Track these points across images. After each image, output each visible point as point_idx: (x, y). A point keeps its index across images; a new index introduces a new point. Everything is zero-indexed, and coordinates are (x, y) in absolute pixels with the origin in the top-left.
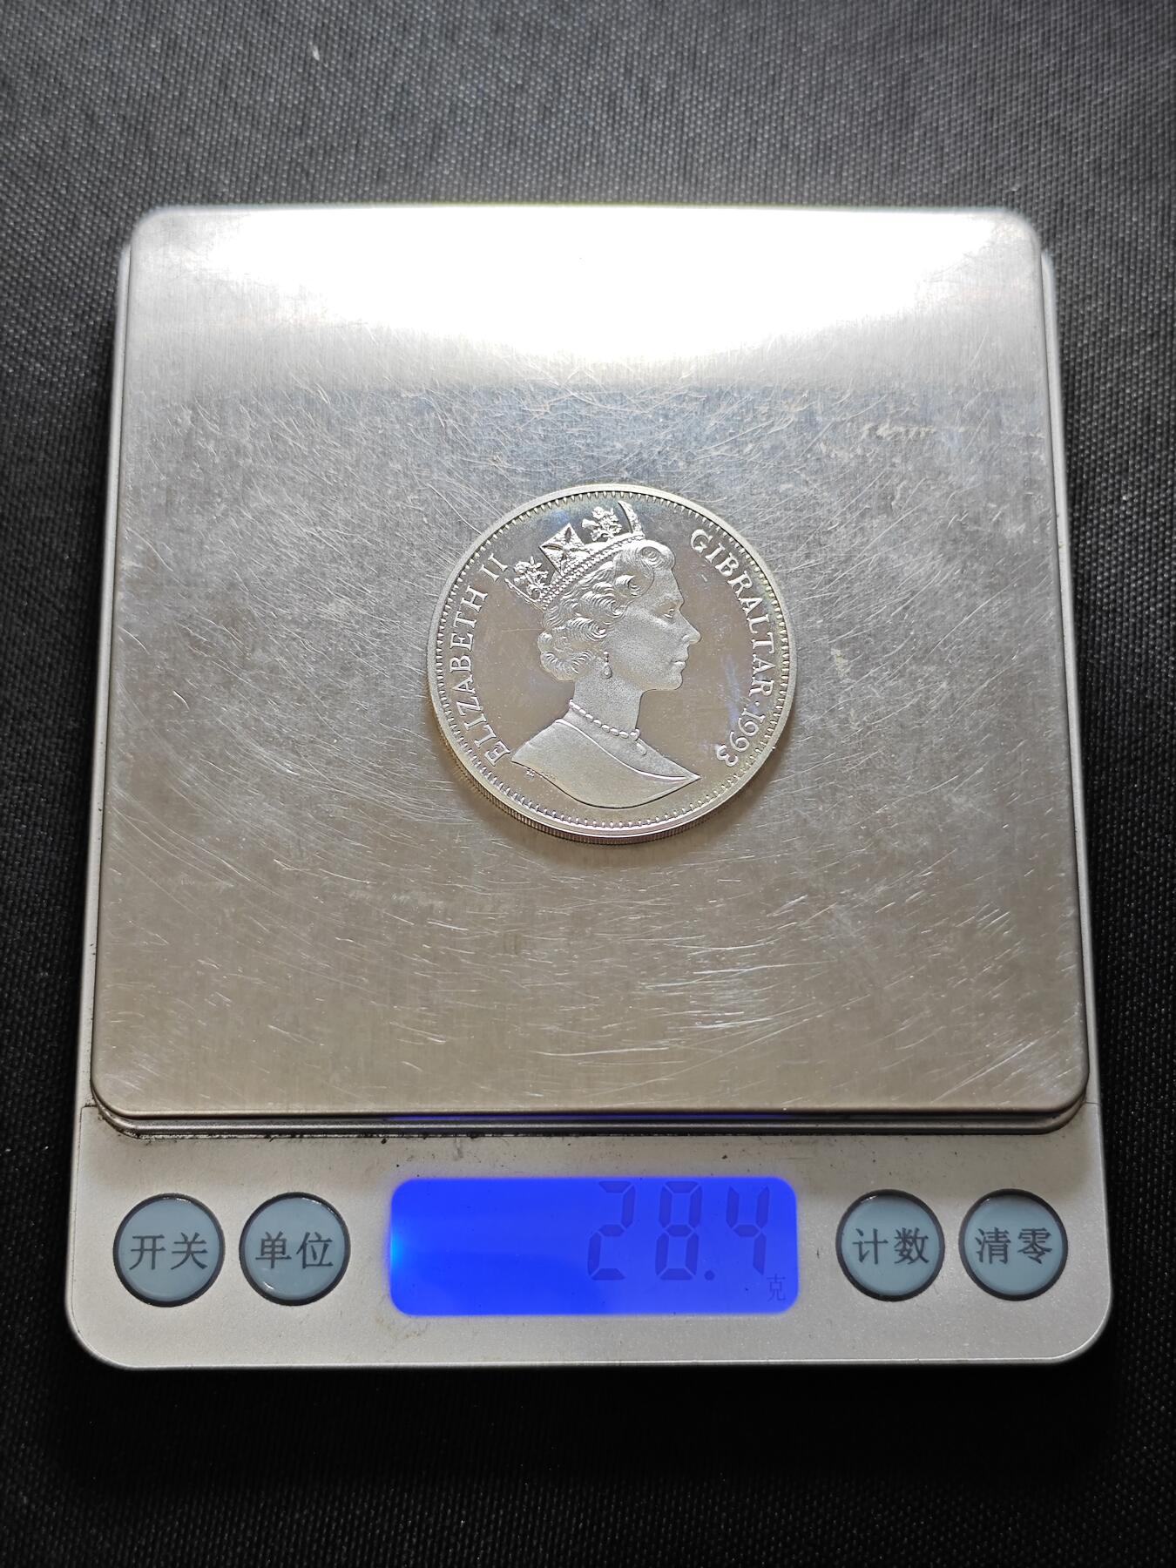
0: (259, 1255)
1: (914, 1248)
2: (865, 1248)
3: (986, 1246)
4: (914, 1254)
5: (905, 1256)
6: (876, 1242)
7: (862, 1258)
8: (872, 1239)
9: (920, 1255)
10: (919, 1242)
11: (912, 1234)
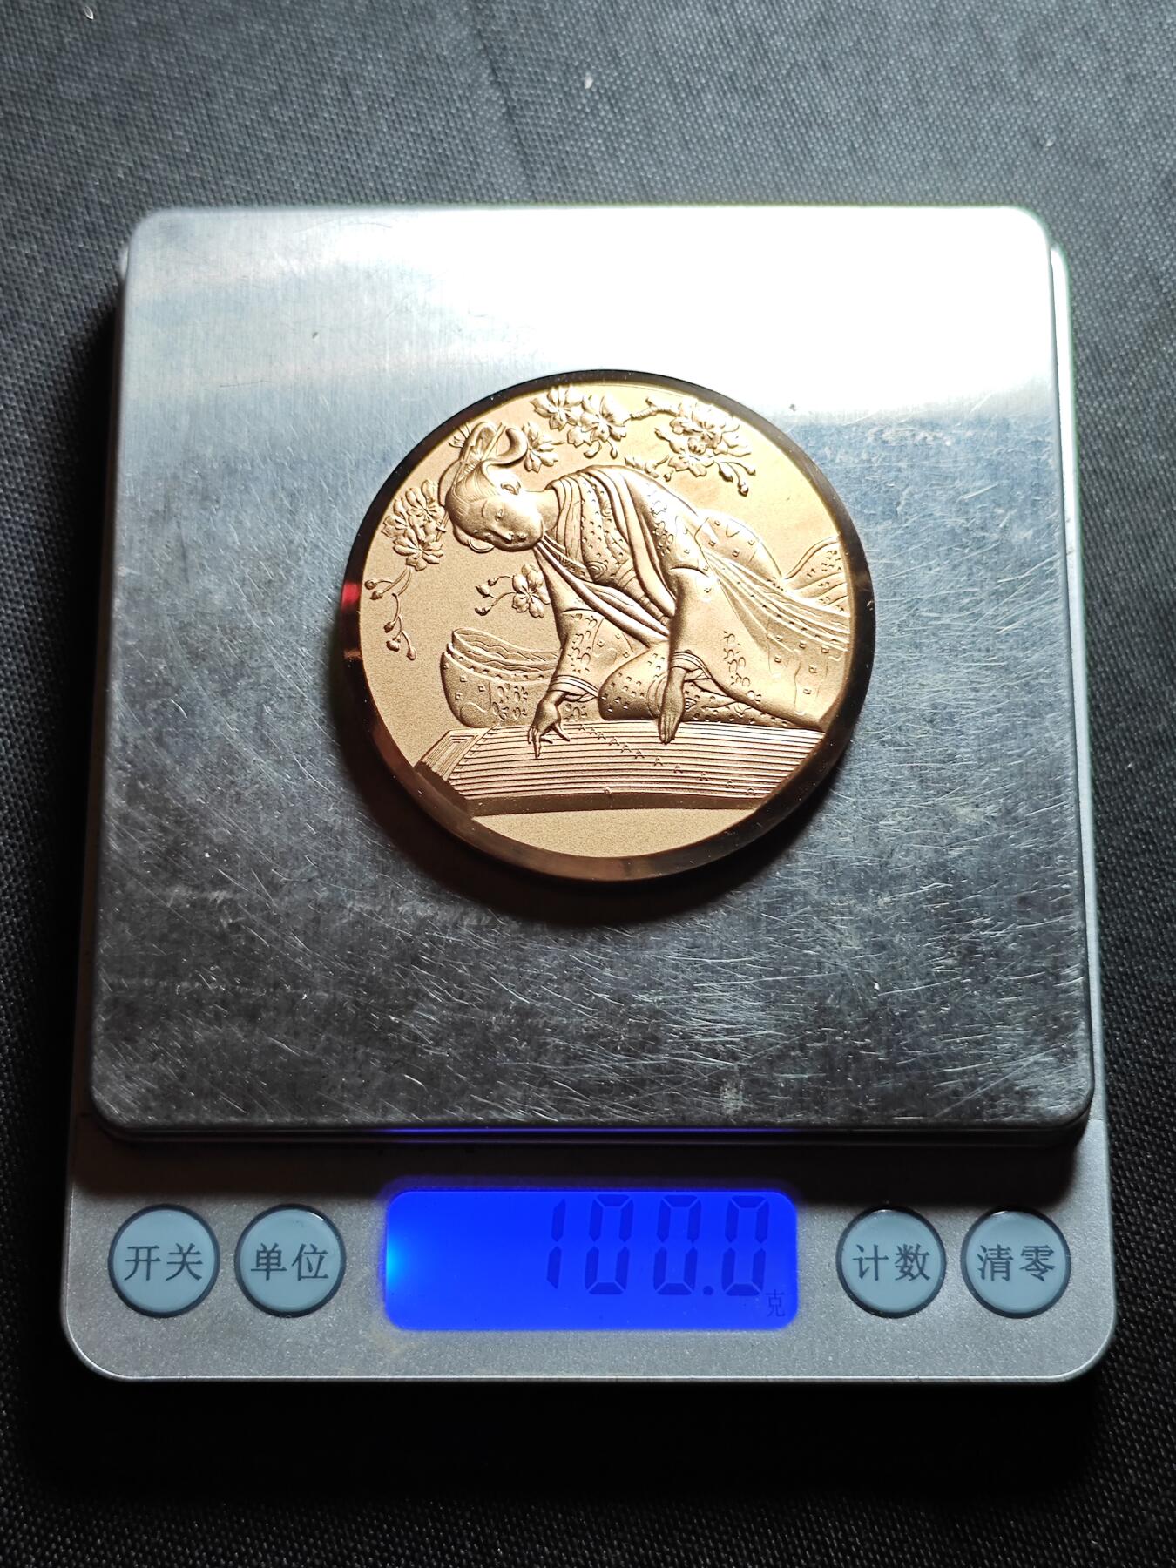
0: (254, 1267)
1: (915, 1264)
2: (866, 1264)
3: (989, 1262)
4: (915, 1271)
5: (906, 1272)
6: (876, 1259)
7: (862, 1274)
8: (872, 1255)
9: (921, 1272)
10: (920, 1259)
11: (913, 1250)
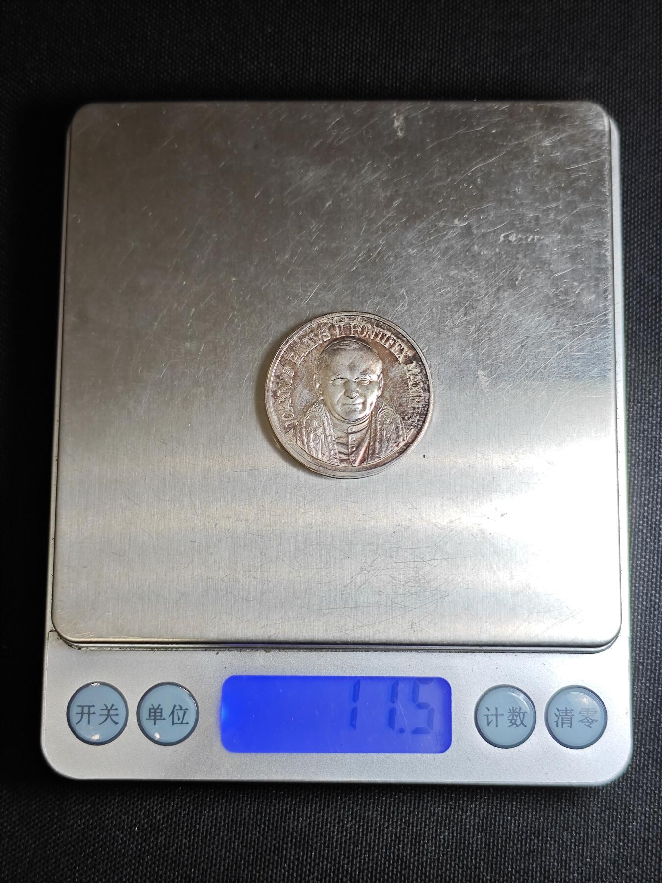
0: (148, 717)
1: (518, 718)
2: (491, 718)
3: (560, 718)
4: (519, 722)
5: (513, 723)
6: (497, 715)
7: (488, 724)
8: (495, 713)
9: (522, 723)
10: (522, 715)
11: (518, 711)
